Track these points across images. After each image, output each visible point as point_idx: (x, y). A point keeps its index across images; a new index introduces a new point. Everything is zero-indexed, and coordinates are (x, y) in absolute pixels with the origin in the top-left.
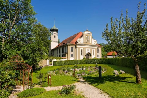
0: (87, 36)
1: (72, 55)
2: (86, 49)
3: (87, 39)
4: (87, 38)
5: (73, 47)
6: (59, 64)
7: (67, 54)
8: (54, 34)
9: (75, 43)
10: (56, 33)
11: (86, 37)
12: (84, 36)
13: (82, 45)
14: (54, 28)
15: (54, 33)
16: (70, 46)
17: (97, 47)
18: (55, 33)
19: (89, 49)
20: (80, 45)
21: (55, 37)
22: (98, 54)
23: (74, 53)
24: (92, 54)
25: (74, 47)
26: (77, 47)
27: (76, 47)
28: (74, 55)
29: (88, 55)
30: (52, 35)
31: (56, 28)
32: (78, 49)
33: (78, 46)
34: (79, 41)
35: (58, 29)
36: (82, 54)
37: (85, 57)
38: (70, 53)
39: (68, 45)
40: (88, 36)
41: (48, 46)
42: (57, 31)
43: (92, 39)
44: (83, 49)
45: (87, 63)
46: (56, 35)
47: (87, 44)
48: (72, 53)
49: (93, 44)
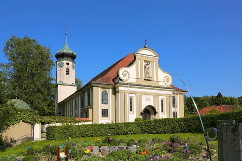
0: (145, 61)
1: (105, 113)
2: (144, 97)
3: (145, 71)
4: (145, 68)
5: (108, 90)
6: (63, 136)
7: (90, 110)
8: (65, 67)
9: (114, 80)
10: (70, 63)
11: (144, 64)
12: (138, 61)
13: (131, 85)
14: (65, 51)
15: (65, 62)
16: (100, 89)
17: (171, 93)
18: (67, 64)
19: (152, 97)
20: (126, 84)
21: (67, 73)
22: (173, 110)
23: (110, 107)
24: (159, 109)
25: (110, 91)
26: (119, 92)
27: (115, 92)
28: (111, 113)
29: (149, 111)
30: (61, 67)
31: (70, 52)
32: (120, 95)
33: (121, 88)
34: (124, 76)
35: (75, 54)
36: (131, 110)
37: (141, 117)
38: (99, 106)
39: (92, 87)
40: (147, 62)
41: (46, 93)
42: (72, 57)
43: (160, 71)
44: (134, 95)
45: (143, 132)
46: (70, 67)
47: (147, 83)
48: (105, 107)
49: (162, 84)
